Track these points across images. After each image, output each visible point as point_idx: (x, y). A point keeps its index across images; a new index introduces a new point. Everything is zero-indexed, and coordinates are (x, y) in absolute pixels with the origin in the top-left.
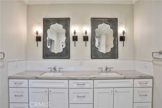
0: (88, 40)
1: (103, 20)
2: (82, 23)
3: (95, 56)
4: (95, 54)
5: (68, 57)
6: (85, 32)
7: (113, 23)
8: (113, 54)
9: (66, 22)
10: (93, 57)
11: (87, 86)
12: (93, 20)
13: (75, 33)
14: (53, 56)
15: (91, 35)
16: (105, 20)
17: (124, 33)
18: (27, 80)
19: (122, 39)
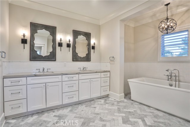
0: (70, 47)
1: (81, 33)
2: (65, 32)
3: (75, 59)
4: (76, 58)
5: (55, 60)
6: (68, 40)
7: (88, 36)
8: (88, 58)
9: (52, 30)
10: (74, 60)
11: (74, 79)
12: (75, 32)
13: (61, 40)
14: (41, 59)
15: (73, 44)
16: (83, 33)
17: (94, 44)
18: (26, 78)
19: (93, 48)
